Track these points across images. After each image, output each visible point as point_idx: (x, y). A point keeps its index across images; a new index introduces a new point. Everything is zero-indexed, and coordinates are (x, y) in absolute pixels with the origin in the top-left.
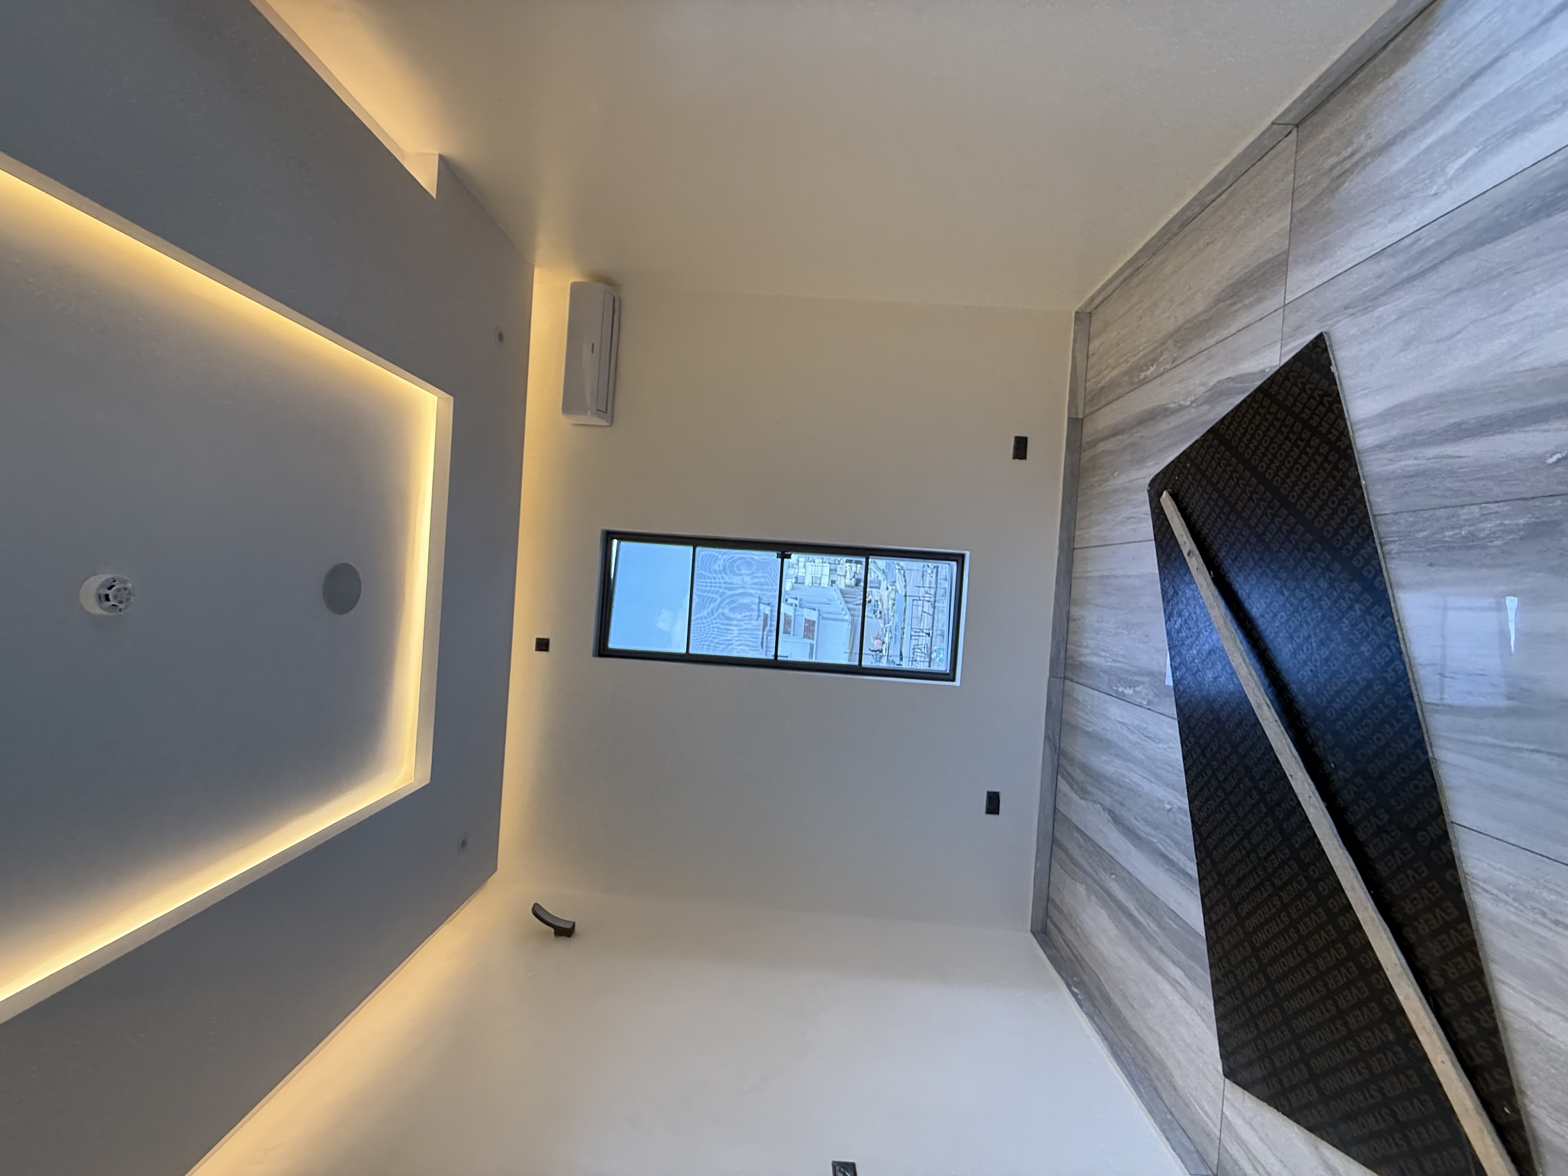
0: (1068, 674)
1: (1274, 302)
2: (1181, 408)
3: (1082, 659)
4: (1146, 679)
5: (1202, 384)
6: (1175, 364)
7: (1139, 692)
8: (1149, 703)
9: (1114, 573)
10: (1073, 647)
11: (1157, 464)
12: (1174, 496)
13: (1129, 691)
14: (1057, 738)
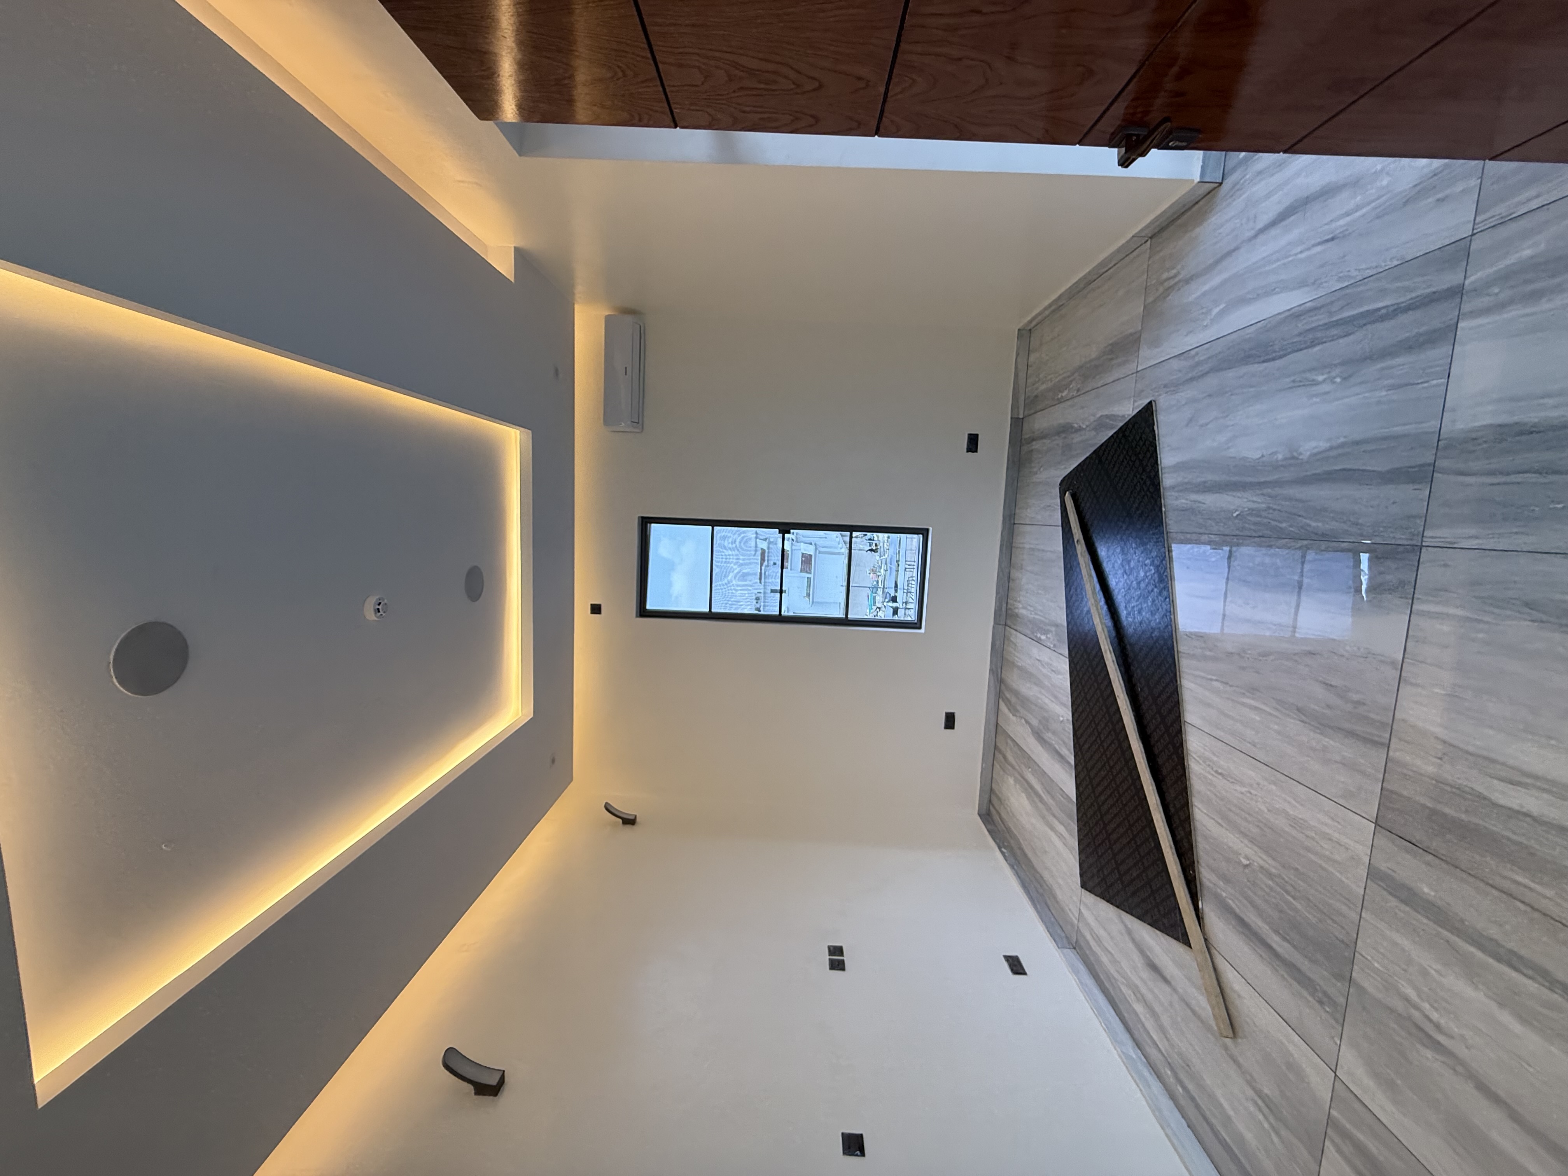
0: (1009, 623)
1: (1131, 367)
2: (1080, 429)
3: (1016, 611)
4: (1053, 629)
5: (1094, 415)
6: (1079, 393)
7: (1049, 638)
8: (1054, 646)
9: (1038, 547)
10: (1011, 601)
11: (1065, 468)
12: (1074, 497)
13: (1043, 637)
14: (999, 671)
